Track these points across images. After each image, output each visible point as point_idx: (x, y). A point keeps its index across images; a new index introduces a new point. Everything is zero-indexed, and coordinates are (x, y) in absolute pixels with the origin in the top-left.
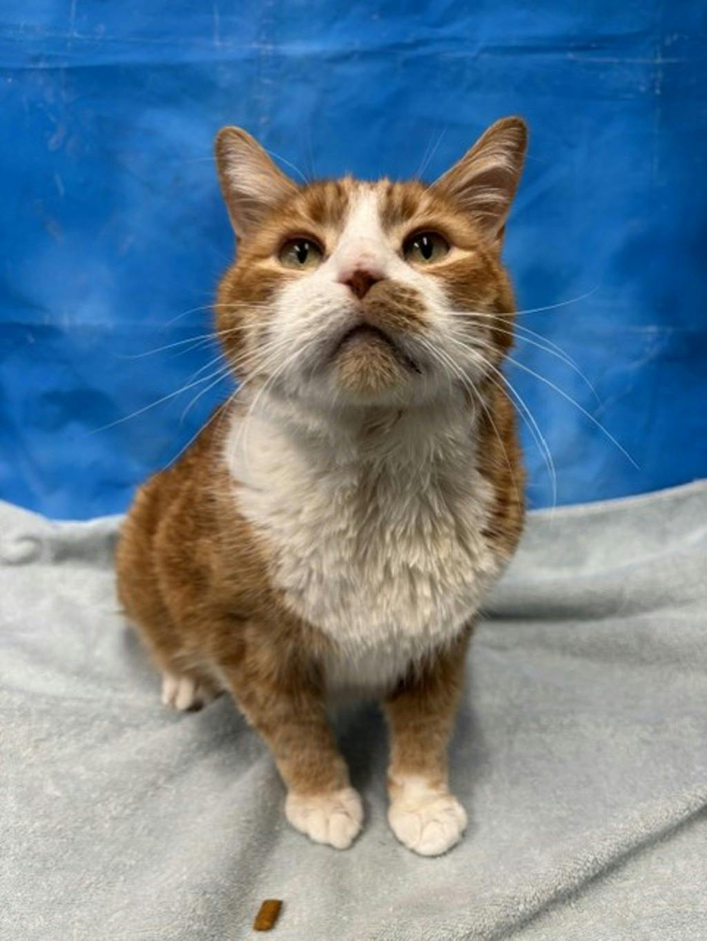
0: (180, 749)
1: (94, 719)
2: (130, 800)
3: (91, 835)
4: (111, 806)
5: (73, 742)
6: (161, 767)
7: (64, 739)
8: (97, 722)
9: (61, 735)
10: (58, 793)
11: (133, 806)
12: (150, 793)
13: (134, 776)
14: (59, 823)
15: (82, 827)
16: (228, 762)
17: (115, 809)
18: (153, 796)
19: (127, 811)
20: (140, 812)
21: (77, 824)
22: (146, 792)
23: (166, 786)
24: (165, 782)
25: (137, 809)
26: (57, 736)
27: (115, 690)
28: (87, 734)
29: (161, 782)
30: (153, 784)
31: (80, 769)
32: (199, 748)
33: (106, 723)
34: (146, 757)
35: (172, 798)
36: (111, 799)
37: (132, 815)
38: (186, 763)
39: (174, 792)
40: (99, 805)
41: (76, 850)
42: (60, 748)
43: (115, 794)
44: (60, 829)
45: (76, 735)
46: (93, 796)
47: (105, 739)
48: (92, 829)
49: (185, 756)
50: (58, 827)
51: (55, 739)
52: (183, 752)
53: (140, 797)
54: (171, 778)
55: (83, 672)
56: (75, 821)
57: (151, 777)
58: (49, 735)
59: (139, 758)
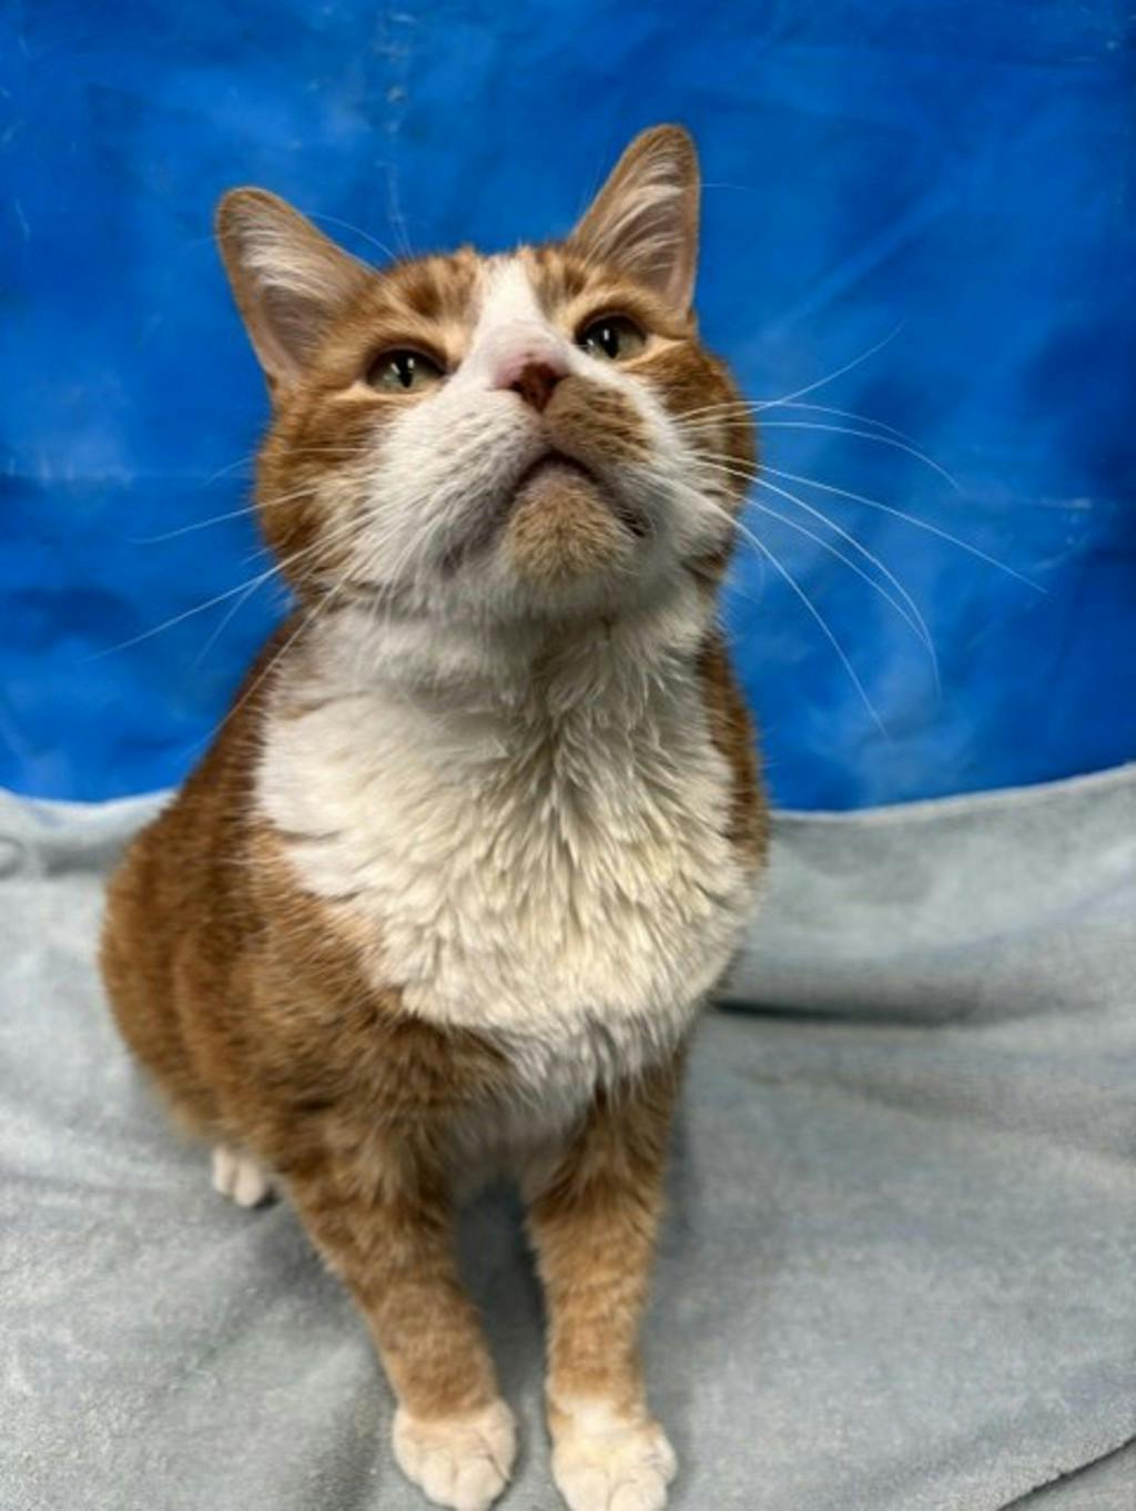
0: (226, 1300)
1: (90, 1233)
2: (141, 1401)
3: (78, 1468)
4: (112, 1415)
5: (55, 1274)
6: (195, 1337)
7: (40, 1270)
8: (97, 1240)
9: (35, 1263)
10: (27, 1389)
11: (145, 1413)
12: (173, 1387)
13: (147, 1358)
14: (25, 1448)
15: (66, 1454)
16: (302, 1319)
17: (118, 1418)
18: (177, 1391)
19: (136, 1423)
20: (155, 1423)
21: (53, 1449)
22: (165, 1388)
23: (200, 1372)
24: (199, 1366)
25: (152, 1417)
26: (29, 1266)
27: (134, 1159)
28: (80, 1260)
29: (189, 1367)
30: (180, 1371)
31: (64, 1335)
32: (259, 1294)
33: (111, 1240)
34: (170, 1319)
35: (210, 1394)
36: (111, 1403)
37: (142, 1429)
38: (237, 1326)
39: (214, 1382)
40: (93, 1413)
41: (52, 1499)
42: (35, 1285)
43: (119, 1393)
44: (29, 1458)
45: (60, 1263)
46: (84, 1397)
47: (111, 1266)
48: (80, 1457)
49: (236, 1312)
50: (25, 1454)
51: (26, 1272)
52: (233, 1304)
53: (157, 1395)
54: (211, 1354)
55: (80, 1118)
56: (53, 1444)
57: (173, 1358)
58: (18, 1264)
59: (157, 1320)
